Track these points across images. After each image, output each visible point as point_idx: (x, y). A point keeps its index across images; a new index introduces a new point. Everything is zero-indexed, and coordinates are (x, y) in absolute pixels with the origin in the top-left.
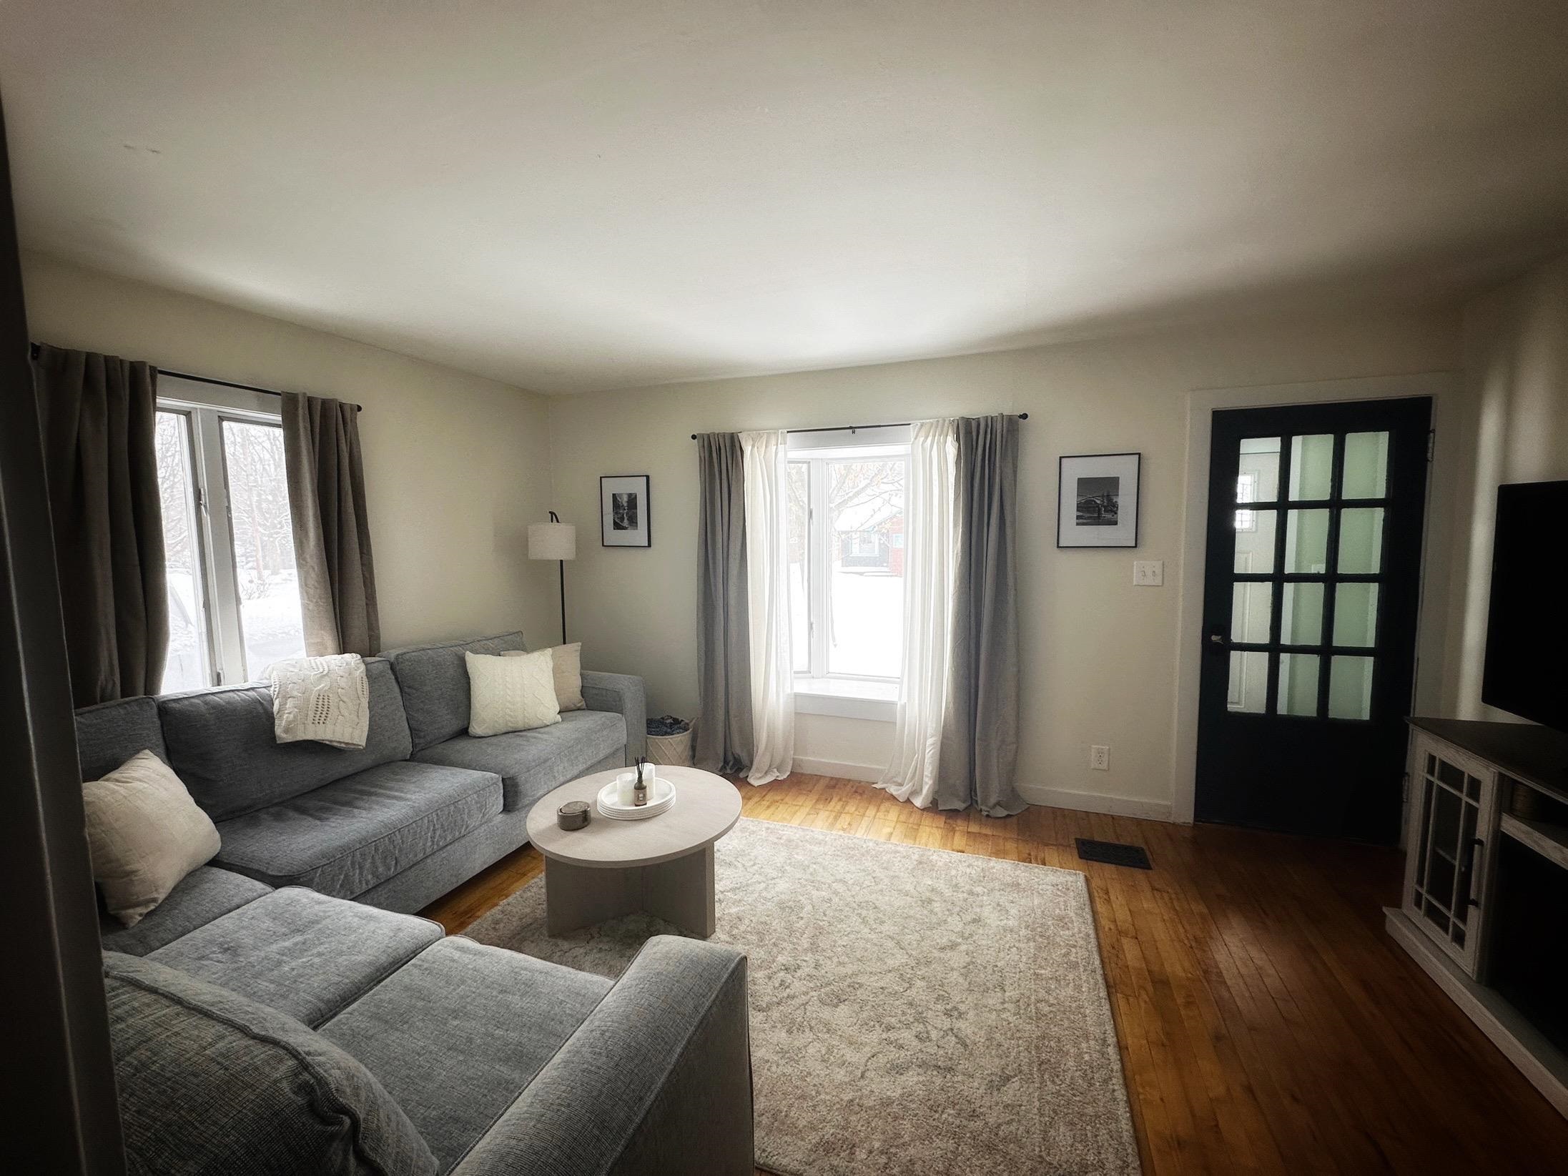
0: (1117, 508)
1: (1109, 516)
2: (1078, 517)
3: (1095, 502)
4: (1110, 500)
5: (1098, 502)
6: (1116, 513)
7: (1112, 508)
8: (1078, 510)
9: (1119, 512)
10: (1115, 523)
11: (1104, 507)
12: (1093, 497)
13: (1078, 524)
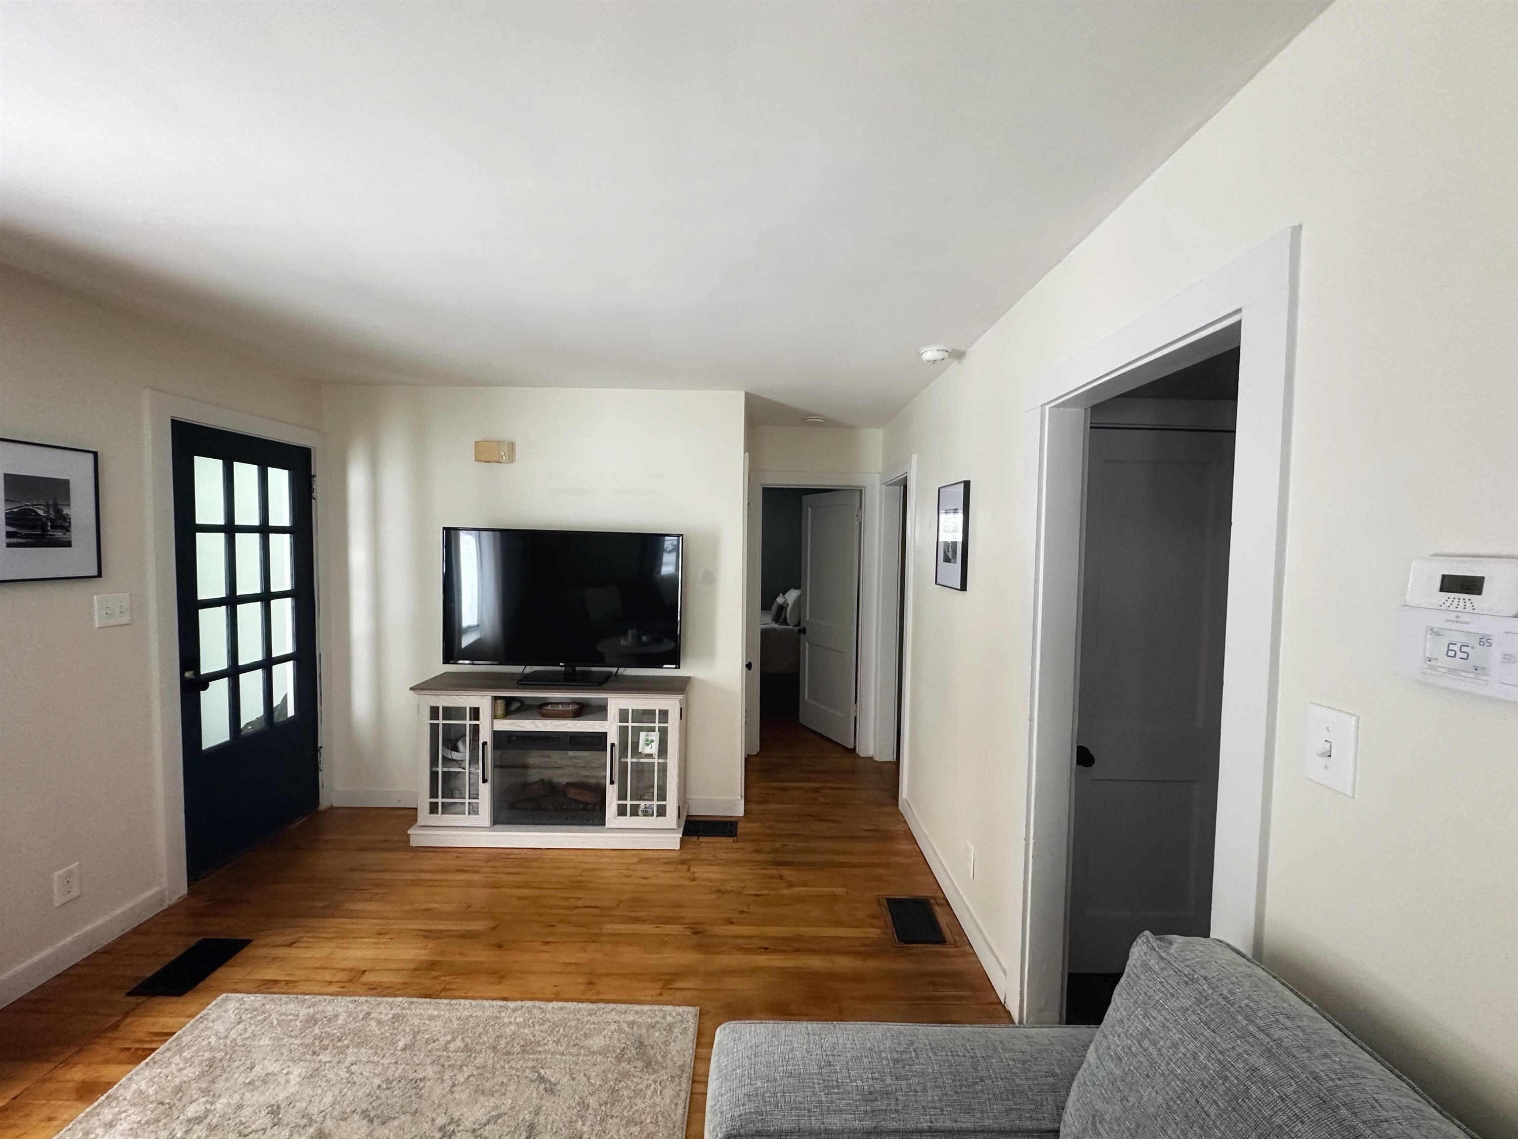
0: (70, 523)
1: (59, 534)
2: (9, 535)
3: (35, 512)
4: (59, 513)
5: (41, 513)
6: (68, 531)
7: (63, 523)
8: (7, 524)
9: (73, 529)
10: (68, 544)
11: (52, 520)
12: (33, 505)
13: (9, 545)
